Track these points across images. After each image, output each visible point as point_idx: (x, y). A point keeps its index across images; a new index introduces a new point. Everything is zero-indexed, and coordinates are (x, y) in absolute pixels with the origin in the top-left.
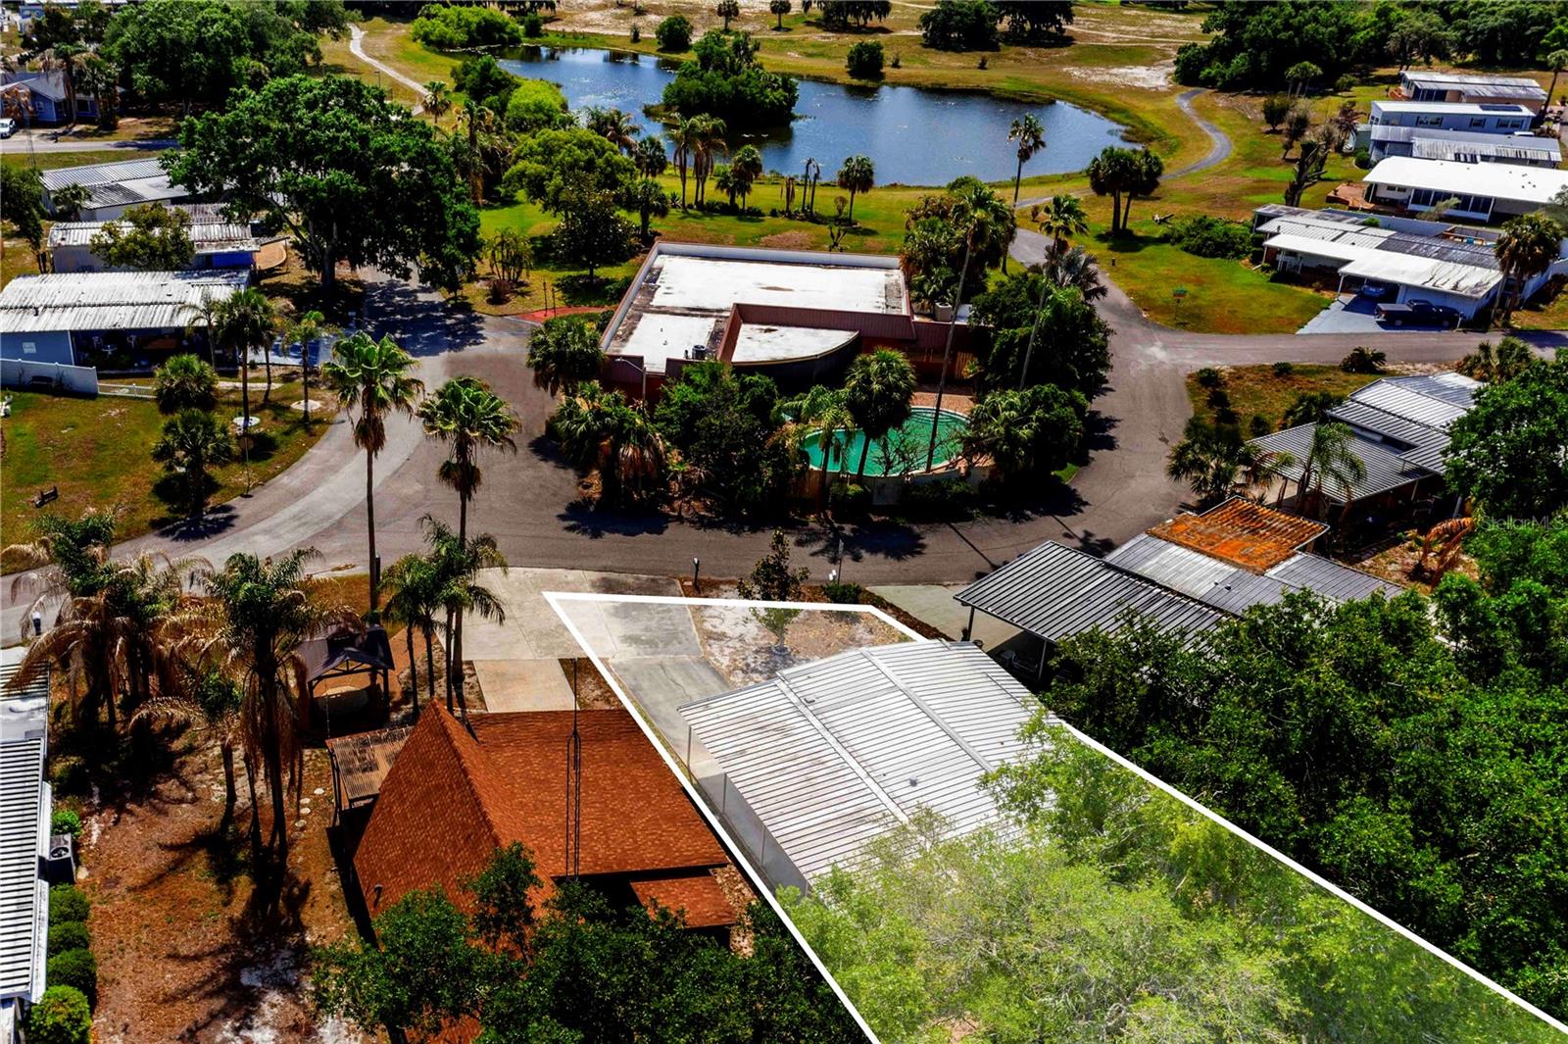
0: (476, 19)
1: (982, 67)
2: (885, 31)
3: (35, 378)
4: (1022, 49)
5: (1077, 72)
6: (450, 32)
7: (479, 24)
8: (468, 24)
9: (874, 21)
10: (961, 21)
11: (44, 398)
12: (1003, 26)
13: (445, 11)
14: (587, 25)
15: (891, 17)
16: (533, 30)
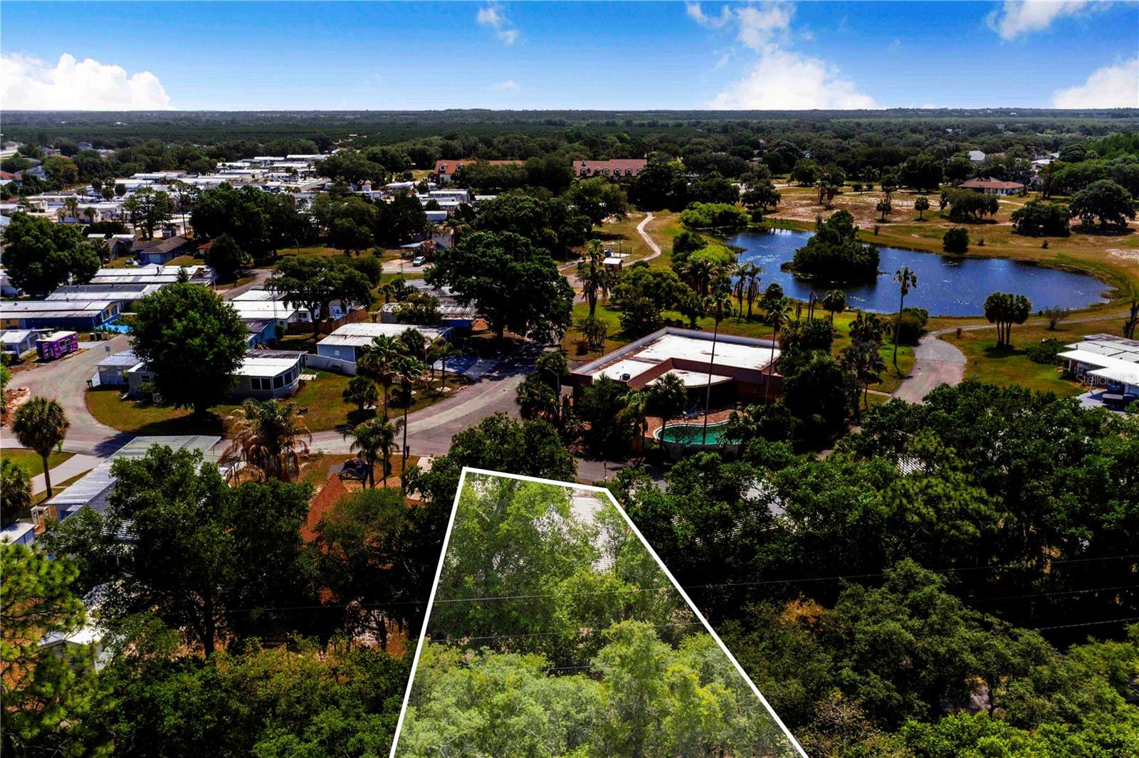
0: (719, 211)
1: (1045, 246)
2: (993, 222)
3: (334, 366)
4: (1087, 236)
5: (1114, 252)
6: (701, 218)
7: (720, 214)
8: (714, 213)
9: (988, 216)
10: (1039, 216)
11: (333, 375)
12: (1076, 221)
13: (702, 205)
14: (794, 215)
15: (998, 213)
16: (757, 218)
